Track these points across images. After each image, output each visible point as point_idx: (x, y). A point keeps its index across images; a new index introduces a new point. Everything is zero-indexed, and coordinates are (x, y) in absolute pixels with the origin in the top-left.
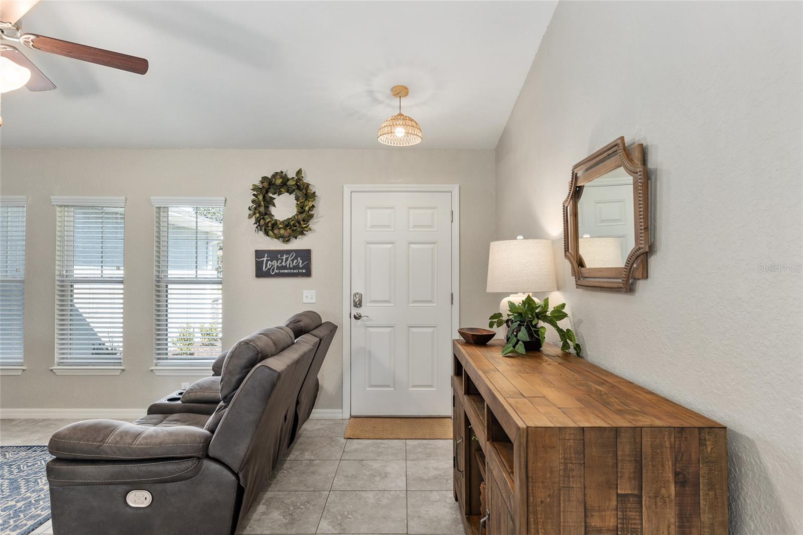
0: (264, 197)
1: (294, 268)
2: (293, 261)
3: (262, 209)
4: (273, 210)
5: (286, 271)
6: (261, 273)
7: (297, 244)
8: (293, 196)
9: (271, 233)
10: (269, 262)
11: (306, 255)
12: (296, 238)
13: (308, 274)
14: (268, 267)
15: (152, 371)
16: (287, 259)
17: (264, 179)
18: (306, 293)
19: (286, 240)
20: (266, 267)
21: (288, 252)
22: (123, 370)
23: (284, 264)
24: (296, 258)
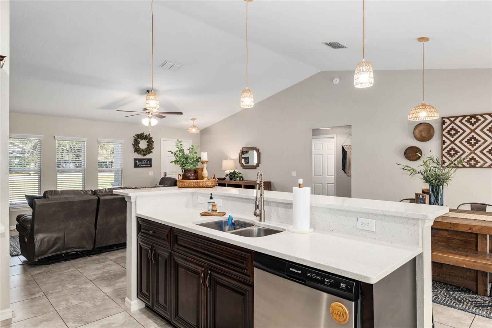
1: (147, 164)
4: (140, 145)
5: (144, 165)
6: (136, 166)
7: (147, 157)
9: (139, 153)
11: (150, 160)
12: (147, 155)
13: (151, 166)
14: (139, 164)
16: (144, 161)
18: (150, 172)
19: (143, 156)
21: (145, 159)
23: (143, 163)
24: (147, 161)
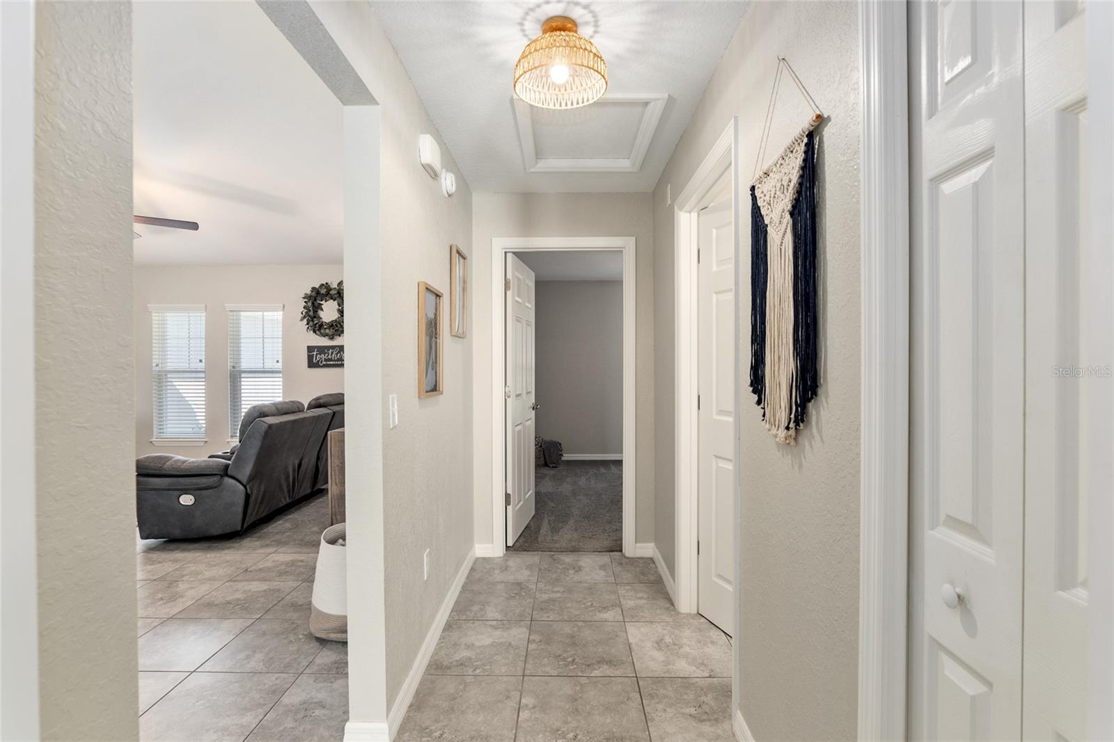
0: (313, 303)
1: (334, 360)
2: (337, 354)
3: (311, 313)
4: (321, 314)
5: (332, 363)
6: (311, 364)
7: (336, 341)
8: (336, 302)
9: (317, 332)
10: (318, 356)
11: (339, 350)
12: (340, 336)
14: (318, 359)
15: (228, 442)
16: (332, 353)
17: (313, 289)
19: (332, 338)
20: (316, 359)
21: (332, 347)
22: (206, 442)
